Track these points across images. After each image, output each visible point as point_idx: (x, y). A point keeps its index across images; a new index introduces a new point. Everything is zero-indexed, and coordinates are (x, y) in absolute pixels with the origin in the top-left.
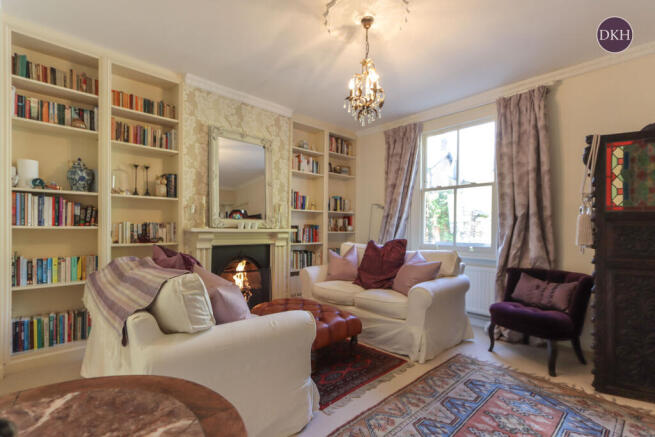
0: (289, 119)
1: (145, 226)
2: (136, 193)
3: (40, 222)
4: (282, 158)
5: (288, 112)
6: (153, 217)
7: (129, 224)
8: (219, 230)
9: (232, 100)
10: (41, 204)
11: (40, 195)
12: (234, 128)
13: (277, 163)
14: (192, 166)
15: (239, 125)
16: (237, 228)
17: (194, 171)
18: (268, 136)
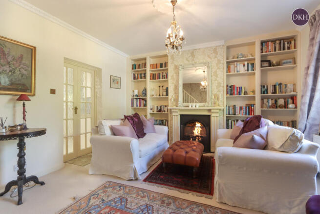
0: (223, 45)
1: (161, 107)
2: (160, 96)
3: (137, 106)
4: (218, 68)
5: (222, 43)
6: (163, 103)
7: (156, 106)
8: (180, 108)
9: (189, 51)
10: (137, 101)
11: (137, 99)
12: (190, 62)
13: (216, 72)
14: (173, 83)
15: (193, 60)
16: (188, 107)
17: (173, 85)
18: (209, 60)
